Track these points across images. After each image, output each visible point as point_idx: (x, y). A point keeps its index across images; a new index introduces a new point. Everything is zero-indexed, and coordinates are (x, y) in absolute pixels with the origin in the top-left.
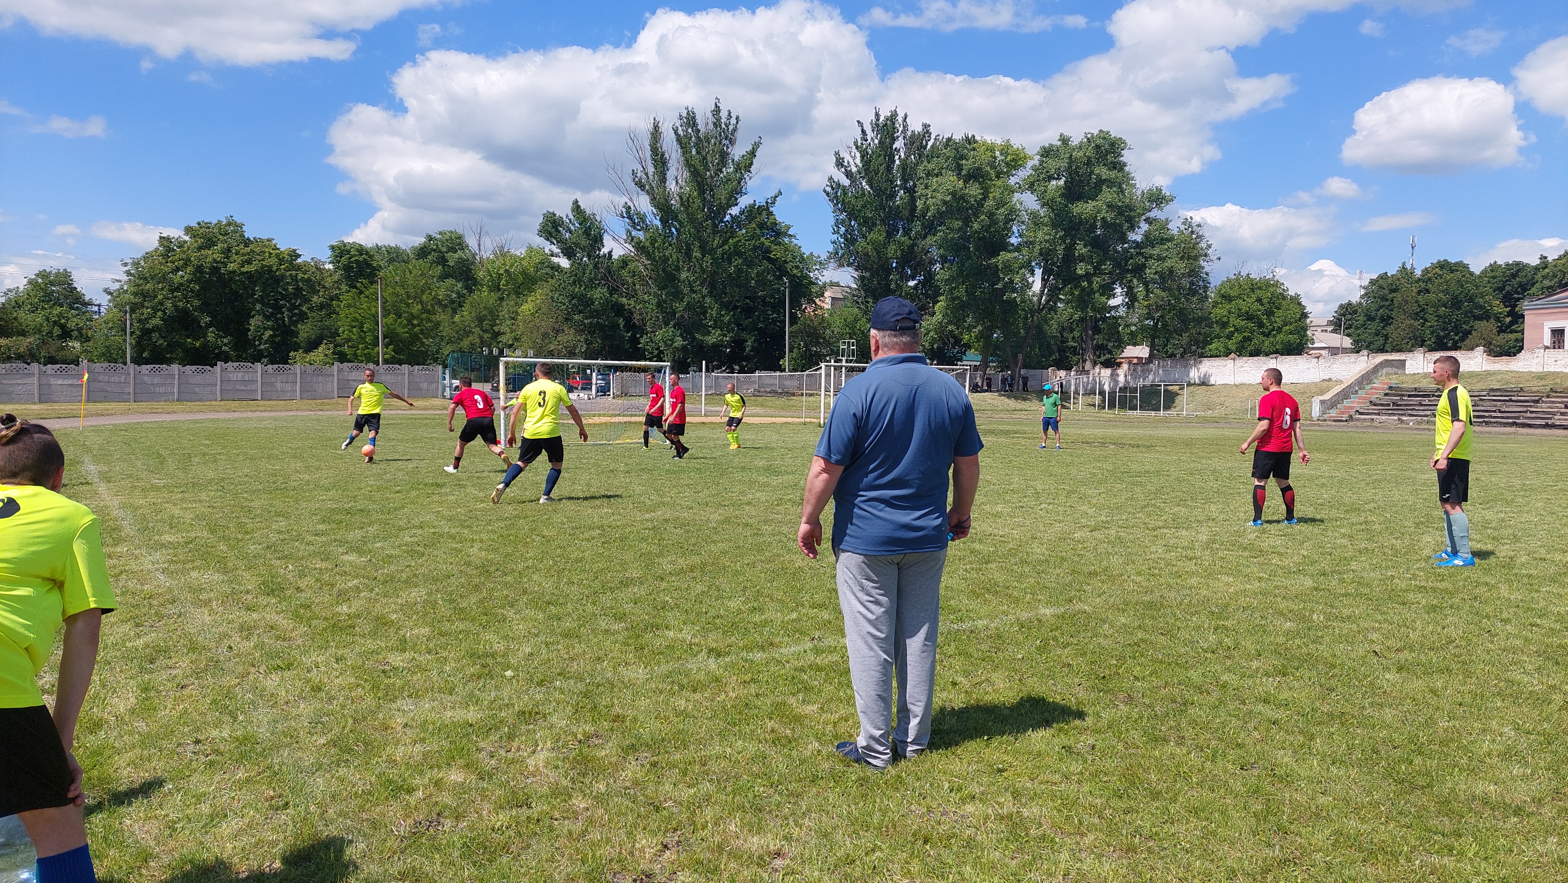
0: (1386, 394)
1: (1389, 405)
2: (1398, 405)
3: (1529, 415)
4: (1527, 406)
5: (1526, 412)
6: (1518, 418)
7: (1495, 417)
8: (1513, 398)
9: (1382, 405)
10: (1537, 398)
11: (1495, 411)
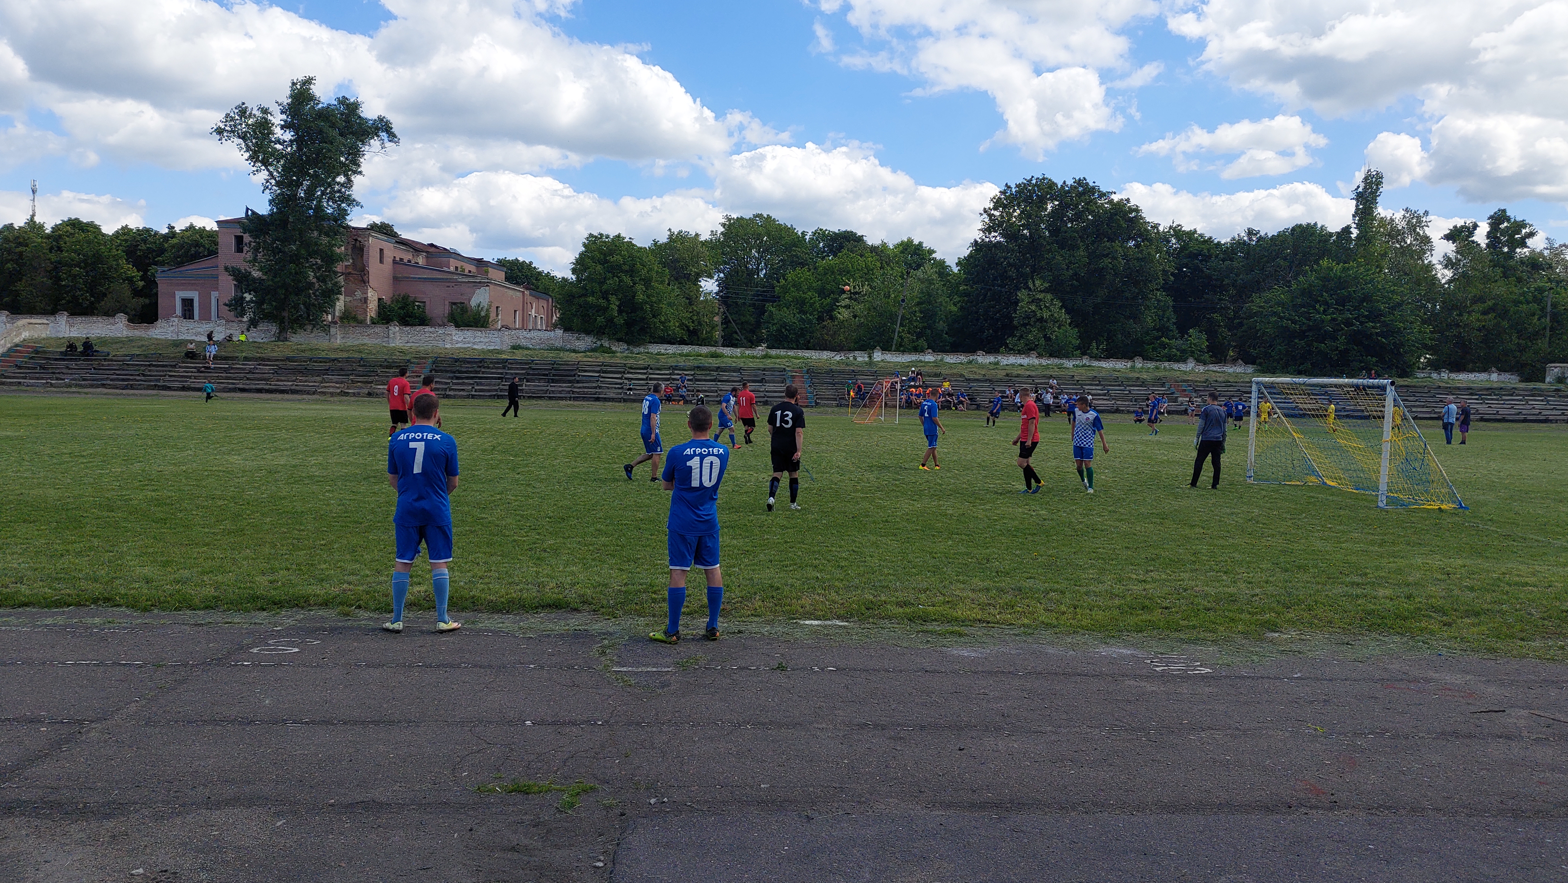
0: (32, 358)
1: (35, 368)
2: (44, 368)
3: (167, 378)
4: (166, 371)
5: (165, 376)
6: (159, 380)
7: (138, 381)
8: (154, 363)
9: (29, 368)
10: (174, 363)
11: (138, 375)
